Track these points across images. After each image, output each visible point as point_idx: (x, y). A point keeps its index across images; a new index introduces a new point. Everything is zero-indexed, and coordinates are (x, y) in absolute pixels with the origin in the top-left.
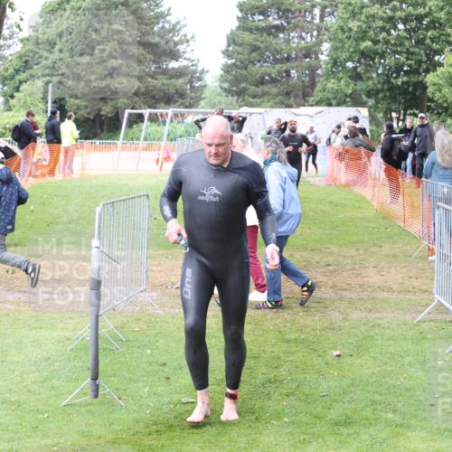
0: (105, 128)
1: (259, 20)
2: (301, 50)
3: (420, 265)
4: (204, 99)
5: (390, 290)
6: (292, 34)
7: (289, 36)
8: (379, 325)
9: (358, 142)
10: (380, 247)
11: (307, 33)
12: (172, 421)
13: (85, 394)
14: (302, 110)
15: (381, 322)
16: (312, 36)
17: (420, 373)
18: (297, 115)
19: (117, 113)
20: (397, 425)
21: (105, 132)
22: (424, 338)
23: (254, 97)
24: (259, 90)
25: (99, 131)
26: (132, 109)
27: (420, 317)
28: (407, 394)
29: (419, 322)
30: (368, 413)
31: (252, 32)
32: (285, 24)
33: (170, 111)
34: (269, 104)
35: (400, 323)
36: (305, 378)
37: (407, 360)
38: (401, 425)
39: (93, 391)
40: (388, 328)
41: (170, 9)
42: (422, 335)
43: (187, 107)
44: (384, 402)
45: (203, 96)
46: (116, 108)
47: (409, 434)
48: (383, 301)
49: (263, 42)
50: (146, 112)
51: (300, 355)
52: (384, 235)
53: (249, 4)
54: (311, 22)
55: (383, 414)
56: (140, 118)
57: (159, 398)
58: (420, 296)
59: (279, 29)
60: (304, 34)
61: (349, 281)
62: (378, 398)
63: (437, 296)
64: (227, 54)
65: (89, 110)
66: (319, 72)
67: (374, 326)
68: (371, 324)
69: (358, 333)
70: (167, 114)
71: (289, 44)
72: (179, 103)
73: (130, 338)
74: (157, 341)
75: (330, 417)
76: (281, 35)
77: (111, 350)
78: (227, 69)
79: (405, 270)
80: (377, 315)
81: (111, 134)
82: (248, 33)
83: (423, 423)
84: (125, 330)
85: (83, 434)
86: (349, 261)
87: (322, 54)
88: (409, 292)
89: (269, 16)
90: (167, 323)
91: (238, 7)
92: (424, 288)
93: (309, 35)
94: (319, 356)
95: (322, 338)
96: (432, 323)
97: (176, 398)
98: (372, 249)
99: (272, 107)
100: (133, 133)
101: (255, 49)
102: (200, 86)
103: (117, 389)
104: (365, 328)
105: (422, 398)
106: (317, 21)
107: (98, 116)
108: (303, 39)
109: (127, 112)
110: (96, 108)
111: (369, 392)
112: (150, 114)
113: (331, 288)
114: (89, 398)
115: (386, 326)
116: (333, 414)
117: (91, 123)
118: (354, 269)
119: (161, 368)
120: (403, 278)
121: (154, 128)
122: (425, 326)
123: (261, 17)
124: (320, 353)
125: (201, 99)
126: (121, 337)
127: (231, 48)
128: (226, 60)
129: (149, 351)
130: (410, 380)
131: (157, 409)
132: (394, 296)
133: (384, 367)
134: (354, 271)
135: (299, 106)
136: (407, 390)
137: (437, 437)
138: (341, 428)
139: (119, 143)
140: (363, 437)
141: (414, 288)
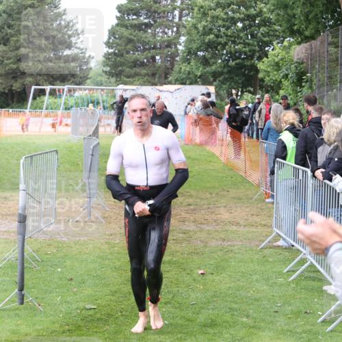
0: (15, 99)
1: (133, 19)
2: (164, 42)
3: (259, 205)
4: (90, 78)
5: (238, 224)
6: (158, 30)
7: (155, 31)
8: (232, 251)
9: (209, 113)
10: (228, 191)
11: (169, 29)
12: (80, 323)
13: (13, 302)
14: (165, 87)
15: (233, 248)
16: (172, 32)
17: (265, 287)
18: (161, 91)
19: (24, 88)
20: (250, 327)
21: (15, 103)
22: (267, 261)
23: (128, 77)
24: (132, 71)
25: (11, 102)
26: (36, 85)
27: (263, 245)
28: (256, 303)
29: (262, 248)
30: (227, 317)
31: (127, 28)
32: (152, 22)
33: (66, 87)
34: (138, 83)
35: (248, 249)
36: (178, 290)
37: (255, 277)
38: (253, 327)
39: (20, 299)
40: (239, 253)
41: (65, 10)
42: (265, 259)
43: (77, 84)
44: (239, 310)
45: (89, 76)
46: (23, 85)
47: (261, 334)
48: (233, 232)
49: (135, 36)
50: (48, 88)
51: (173, 273)
52: (230, 183)
53: (126, 7)
54: (172, 21)
55: (239, 318)
56: (42, 92)
57: (69, 305)
58: (260, 229)
59: (148, 26)
60: (166, 30)
61: (206, 217)
62: (234, 306)
63: (275, 229)
64: (108, 44)
65: (4, 86)
66: (177, 59)
67: (227, 251)
68: (225, 250)
69: (216, 256)
70: (63, 90)
71: (155, 37)
72: (71, 81)
73: (45, 259)
74: (65, 262)
75: (199, 320)
76: (150, 31)
77: (30, 268)
78: (107, 56)
79: (248, 209)
80: (229, 243)
81: (20, 104)
82: (124, 29)
83: (270, 325)
84: (40, 253)
85: (14, 332)
86: (205, 202)
87: (180, 45)
88: (252, 226)
89: (141, 16)
90: (71, 248)
91: (117, 9)
92: (263, 223)
93: (170, 31)
94: (188, 274)
95: (189, 260)
96: (272, 250)
97: (81, 305)
98: (221, 193)
99: (141, 85)
100: (38, 103)
101: (130, 41)
102: (87, 68)
103: (37, 298)
104: (221, 253)
105: (268, 306)
106: (177, 20)
107: (11, 90)
108: (166, 33)
109: (33, 87)
110: (9, 84)
111: (227, 301)
112: (51, 89)
113: (193, 222)
114: (16, 304)
115: (237, 251)
116: (202, 318)
117: (4, 96)
118: (209, 208)
119: (70, 282)
120: (247, 215)
121: (52, 100)
122: (267, 252)
123: (134, 17)
124: (188, 271)
125: (88, 78)
126: (38, 258)
127: (111, 41)
128: (107, 49)
129: (59, 270)
130: (257, 293)
131: (69, 313)
132: (241, 229)
133: (238, 283)
134: (209, 210)
135: (162, 84)
136: (256, 300)
137: (281, 336)
138: (208, 329)
139: (27, 111)
140: (226, 336)
141: (256, 223)
